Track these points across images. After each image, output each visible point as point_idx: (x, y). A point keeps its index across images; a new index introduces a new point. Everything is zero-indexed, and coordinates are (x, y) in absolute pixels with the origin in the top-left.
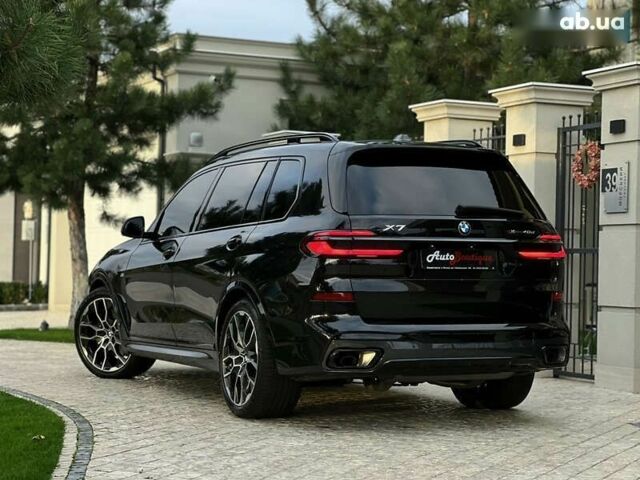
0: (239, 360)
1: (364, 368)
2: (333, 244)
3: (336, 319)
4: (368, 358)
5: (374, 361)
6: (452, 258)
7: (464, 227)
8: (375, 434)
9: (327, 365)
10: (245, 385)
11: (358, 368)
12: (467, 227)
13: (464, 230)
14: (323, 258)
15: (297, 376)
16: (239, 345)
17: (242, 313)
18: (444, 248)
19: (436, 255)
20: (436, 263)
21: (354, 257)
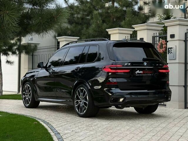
0: (81, 102)
1: (120, 102)
2: (111, 69)
3: (112, 90)
4: (121, 100)
5: (123, 101)
6: (142, 72)
7: (145, 64)
8: (124, 120)
9: (110, 102)
10: (83, 108)
11: (118, 103)
12: (146, 64)
13: (145, 65)
14: (108, 73)
15: (100, 105)
16: (80, 97)
17: (82, 88)
18: (140, 69)
19: (138, 72)
20: (138, 74)
21: (117, 72)
